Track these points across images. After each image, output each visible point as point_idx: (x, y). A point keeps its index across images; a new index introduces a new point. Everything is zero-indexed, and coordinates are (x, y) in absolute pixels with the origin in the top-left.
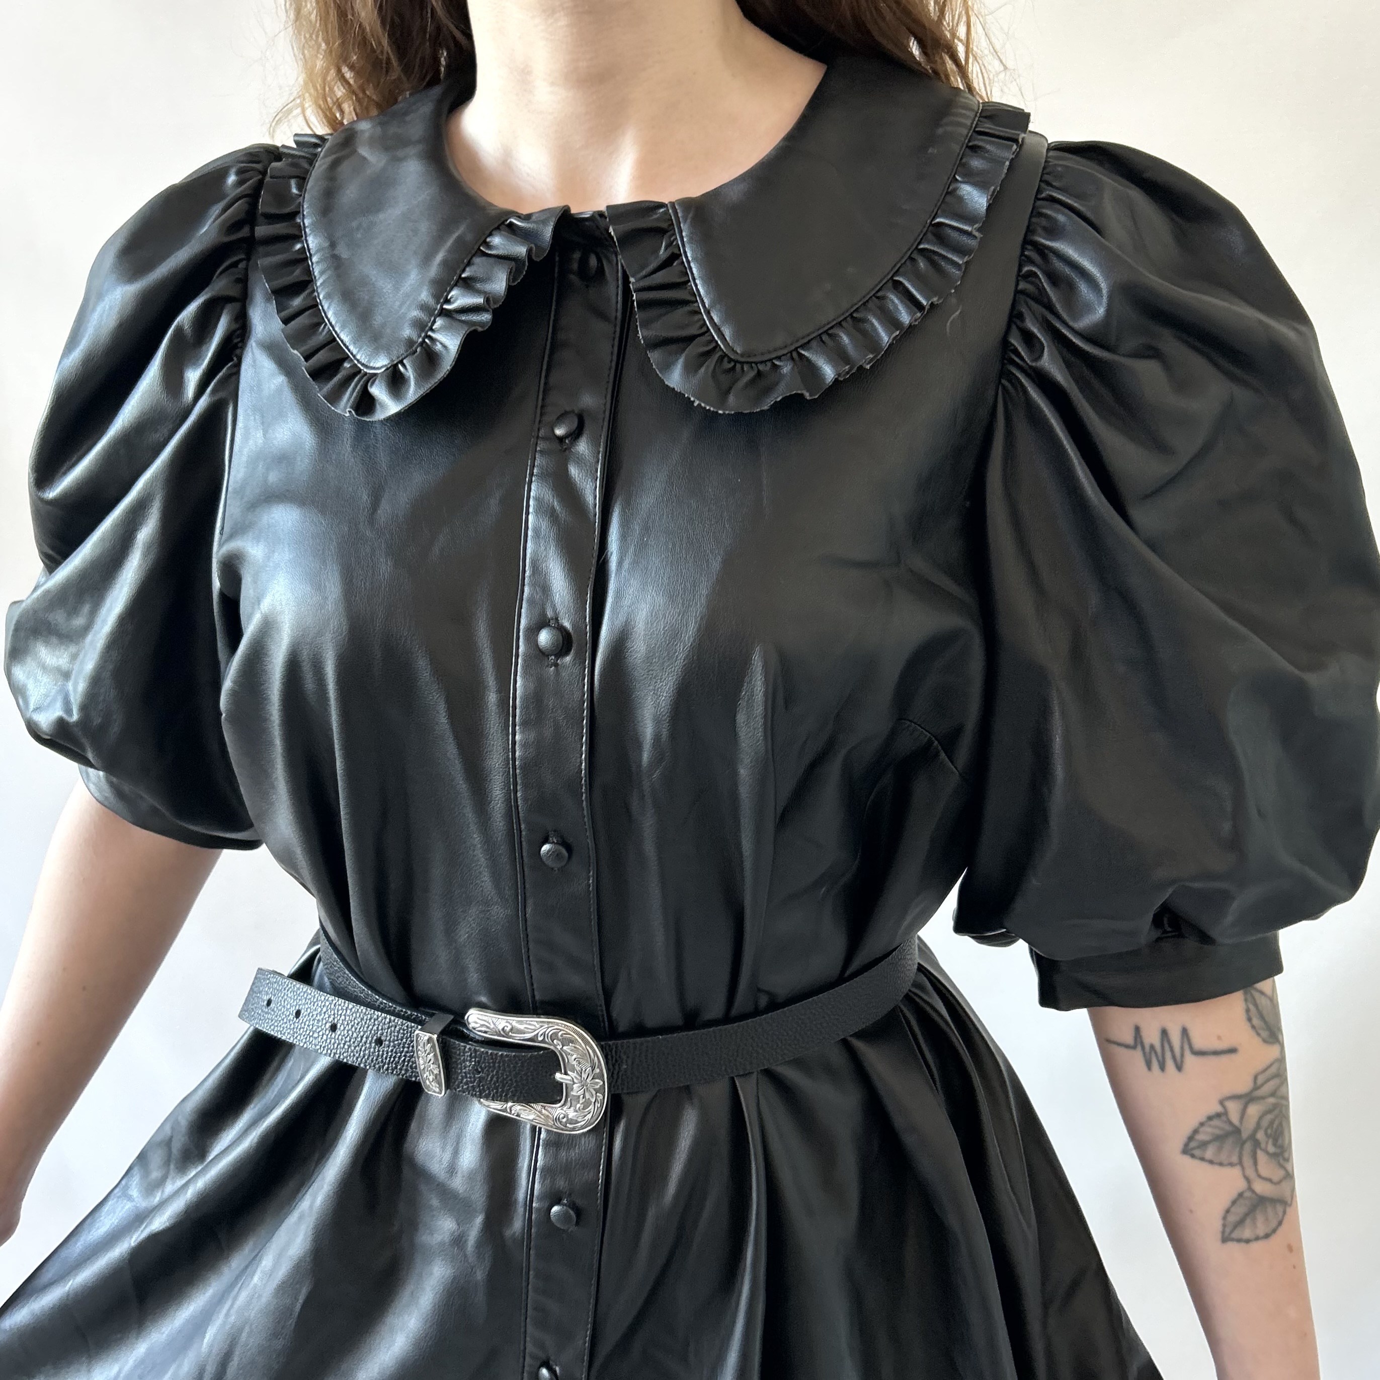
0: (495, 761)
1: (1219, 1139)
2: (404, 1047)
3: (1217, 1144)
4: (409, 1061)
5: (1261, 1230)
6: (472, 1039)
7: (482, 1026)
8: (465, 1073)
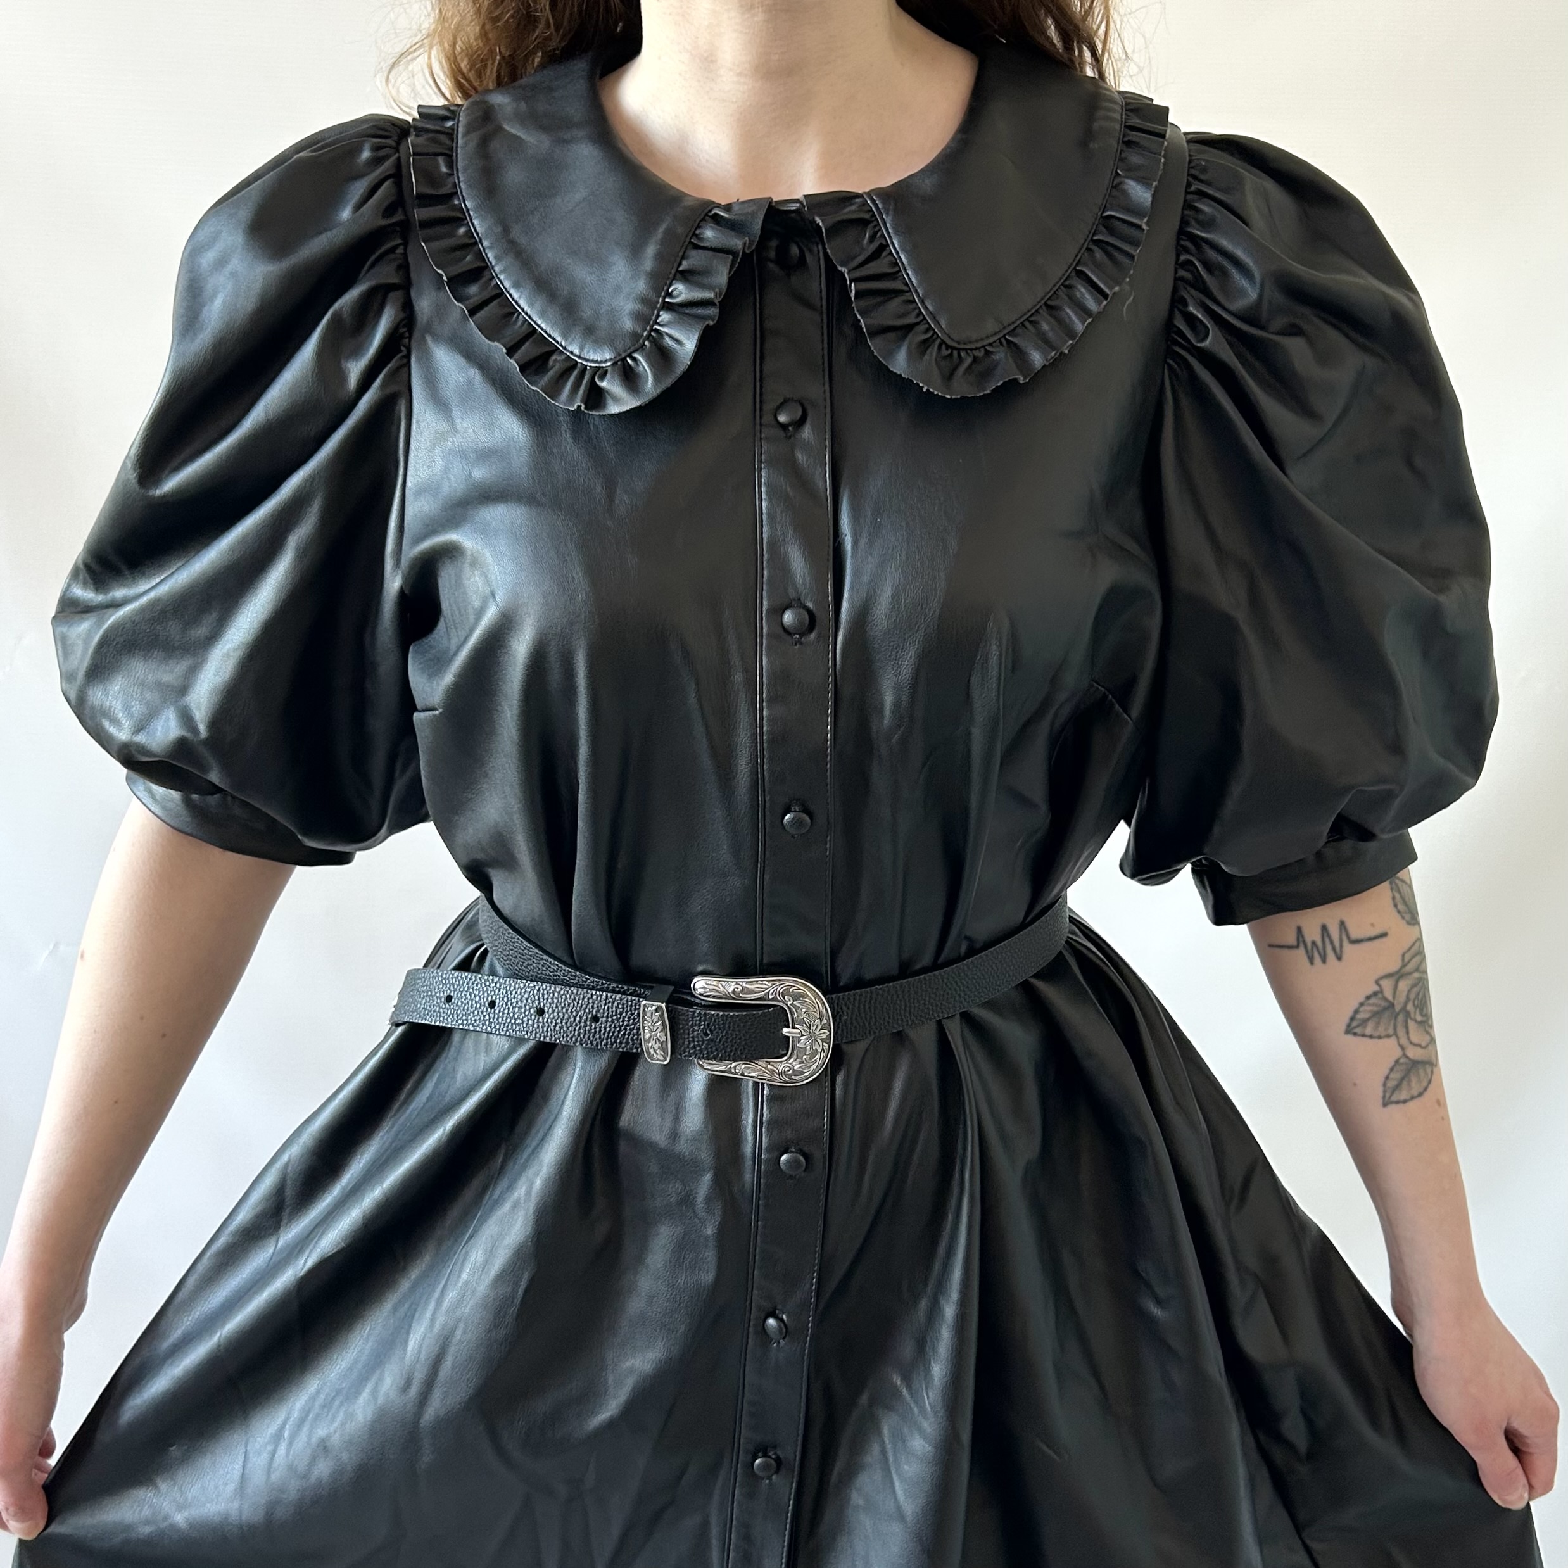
0: (743, 738)
1: (1376, 1014)
2: (623, 1021)
3: (1375, 1019)
4: (629, 1034)
5: (1415, 1093)
6: (697, 1004)
7: (711, 990)
8: (693, 1037)
